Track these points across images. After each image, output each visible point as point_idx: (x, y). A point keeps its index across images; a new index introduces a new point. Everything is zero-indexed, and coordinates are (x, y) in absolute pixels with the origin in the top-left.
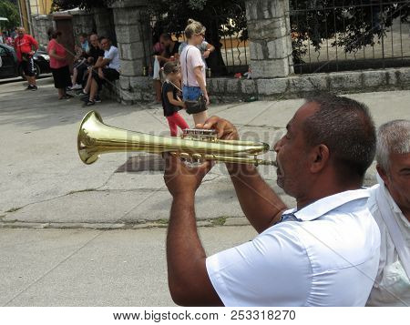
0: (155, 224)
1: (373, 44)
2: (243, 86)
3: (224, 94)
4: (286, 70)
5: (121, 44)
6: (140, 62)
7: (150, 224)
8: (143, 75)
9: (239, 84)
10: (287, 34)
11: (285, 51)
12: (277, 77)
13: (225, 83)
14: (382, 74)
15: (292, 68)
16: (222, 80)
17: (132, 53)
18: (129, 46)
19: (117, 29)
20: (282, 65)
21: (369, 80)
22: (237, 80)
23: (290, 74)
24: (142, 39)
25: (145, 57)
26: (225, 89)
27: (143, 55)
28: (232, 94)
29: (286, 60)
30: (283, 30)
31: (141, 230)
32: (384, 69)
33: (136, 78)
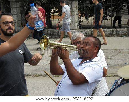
0: (35, 76)
1: (107, 20)
2: (60, 32)
3: (52, 35)
4: (76, 27)
5: (13, 14)
6: (20, 22)
7: (33, 76)
8: (21, 27)
9: (58, 31)
10: (77, 14)
11: (76, 21)
12: (73, 30)
13: (53, 31)
14: (111, 30)
15: (78, 26)
16: (52, 30)
17: (17, 18)
18: (16, 16)
19: (11, 9)
20: (75, 25)
21: (106, 32)
22: (58, 30)
23: (77, 29)
24: (21, 13)
25: (22, 20)
26: (53, 33)
27: (21, 19)
28: (55, 35)
29: (76, 24)
30: (76, 13)
31: (30, 78)
32: (111, 29)
33: (18, 28)
